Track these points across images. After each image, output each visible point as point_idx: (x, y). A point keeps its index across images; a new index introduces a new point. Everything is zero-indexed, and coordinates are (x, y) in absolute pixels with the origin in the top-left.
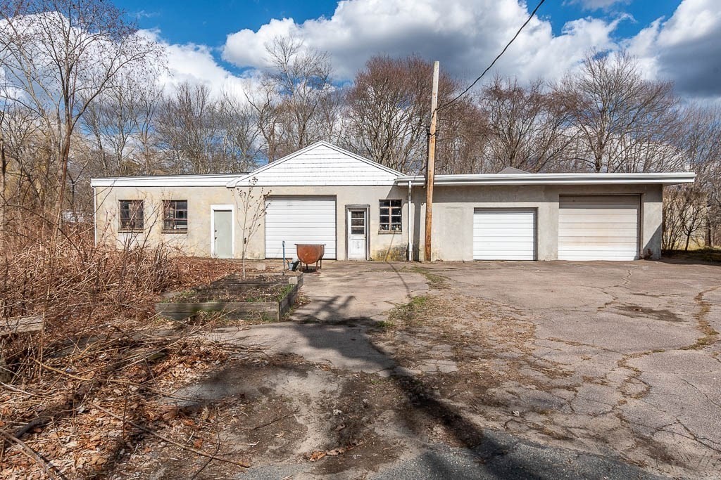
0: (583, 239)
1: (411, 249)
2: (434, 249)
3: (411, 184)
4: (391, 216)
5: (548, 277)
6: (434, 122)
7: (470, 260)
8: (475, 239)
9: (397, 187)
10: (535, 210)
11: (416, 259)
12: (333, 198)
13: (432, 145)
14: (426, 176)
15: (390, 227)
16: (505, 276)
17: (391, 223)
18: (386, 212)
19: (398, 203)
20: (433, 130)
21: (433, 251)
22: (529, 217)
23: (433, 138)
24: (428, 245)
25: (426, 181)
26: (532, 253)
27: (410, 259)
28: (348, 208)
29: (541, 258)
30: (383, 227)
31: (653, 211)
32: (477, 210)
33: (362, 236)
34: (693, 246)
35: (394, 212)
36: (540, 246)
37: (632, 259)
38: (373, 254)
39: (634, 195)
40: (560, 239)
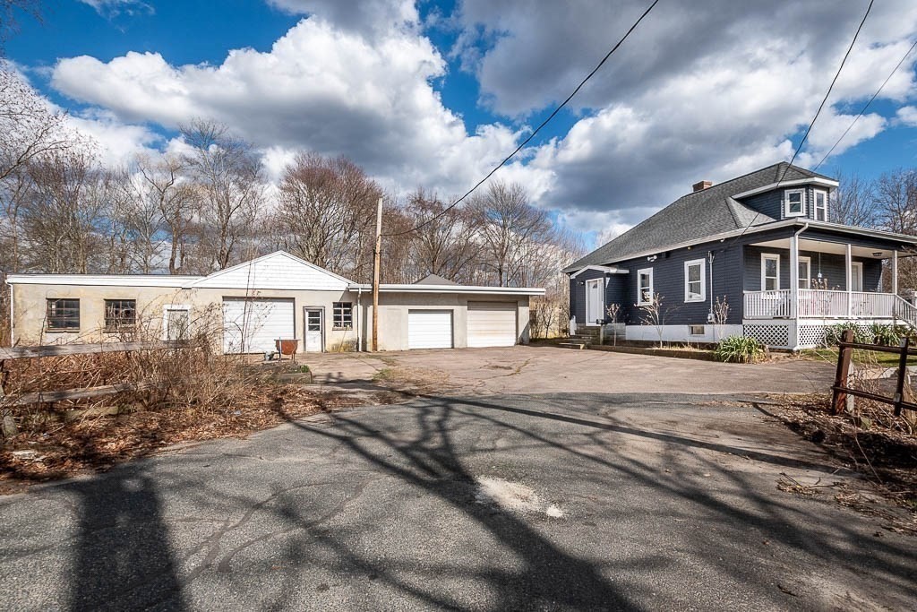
0: (483, 332)
1: (360, 342)
2: (379, 342)
3: (360, 290)
4: (343, 315)
5: (460, 357)
6: (379, 244)
7: (407, 349)
8: (409, 333)
9: (347, 292)
10: (452, 311)
11: (364, 350)
12: (292, 300)
13: (377, 262)
14: (373, 285)
15: (342, 325)
16: (432, 357)
17: (343, 321)
18: (339, 312)
19: (349, 305)
20: (378, 250)
21: (378, 343)
22: (448, 316)
23: (378, 256)
24: (375, 339)
25: (373, 289)
26: (450, 343)
27: (360, 350)
28: (305, 309)
29: (455, 346)
30: (336, 324)
31: (524, 312)
32: (411, 311)
33: (319, 333)
34: (551, 335)
35: (346, 312)
36: (455, 338)
37: (513, 345)
38: (328, 347)
39: (512, 302)
40: (468, 332)
